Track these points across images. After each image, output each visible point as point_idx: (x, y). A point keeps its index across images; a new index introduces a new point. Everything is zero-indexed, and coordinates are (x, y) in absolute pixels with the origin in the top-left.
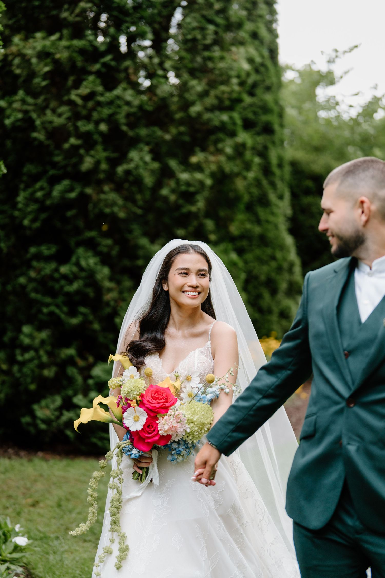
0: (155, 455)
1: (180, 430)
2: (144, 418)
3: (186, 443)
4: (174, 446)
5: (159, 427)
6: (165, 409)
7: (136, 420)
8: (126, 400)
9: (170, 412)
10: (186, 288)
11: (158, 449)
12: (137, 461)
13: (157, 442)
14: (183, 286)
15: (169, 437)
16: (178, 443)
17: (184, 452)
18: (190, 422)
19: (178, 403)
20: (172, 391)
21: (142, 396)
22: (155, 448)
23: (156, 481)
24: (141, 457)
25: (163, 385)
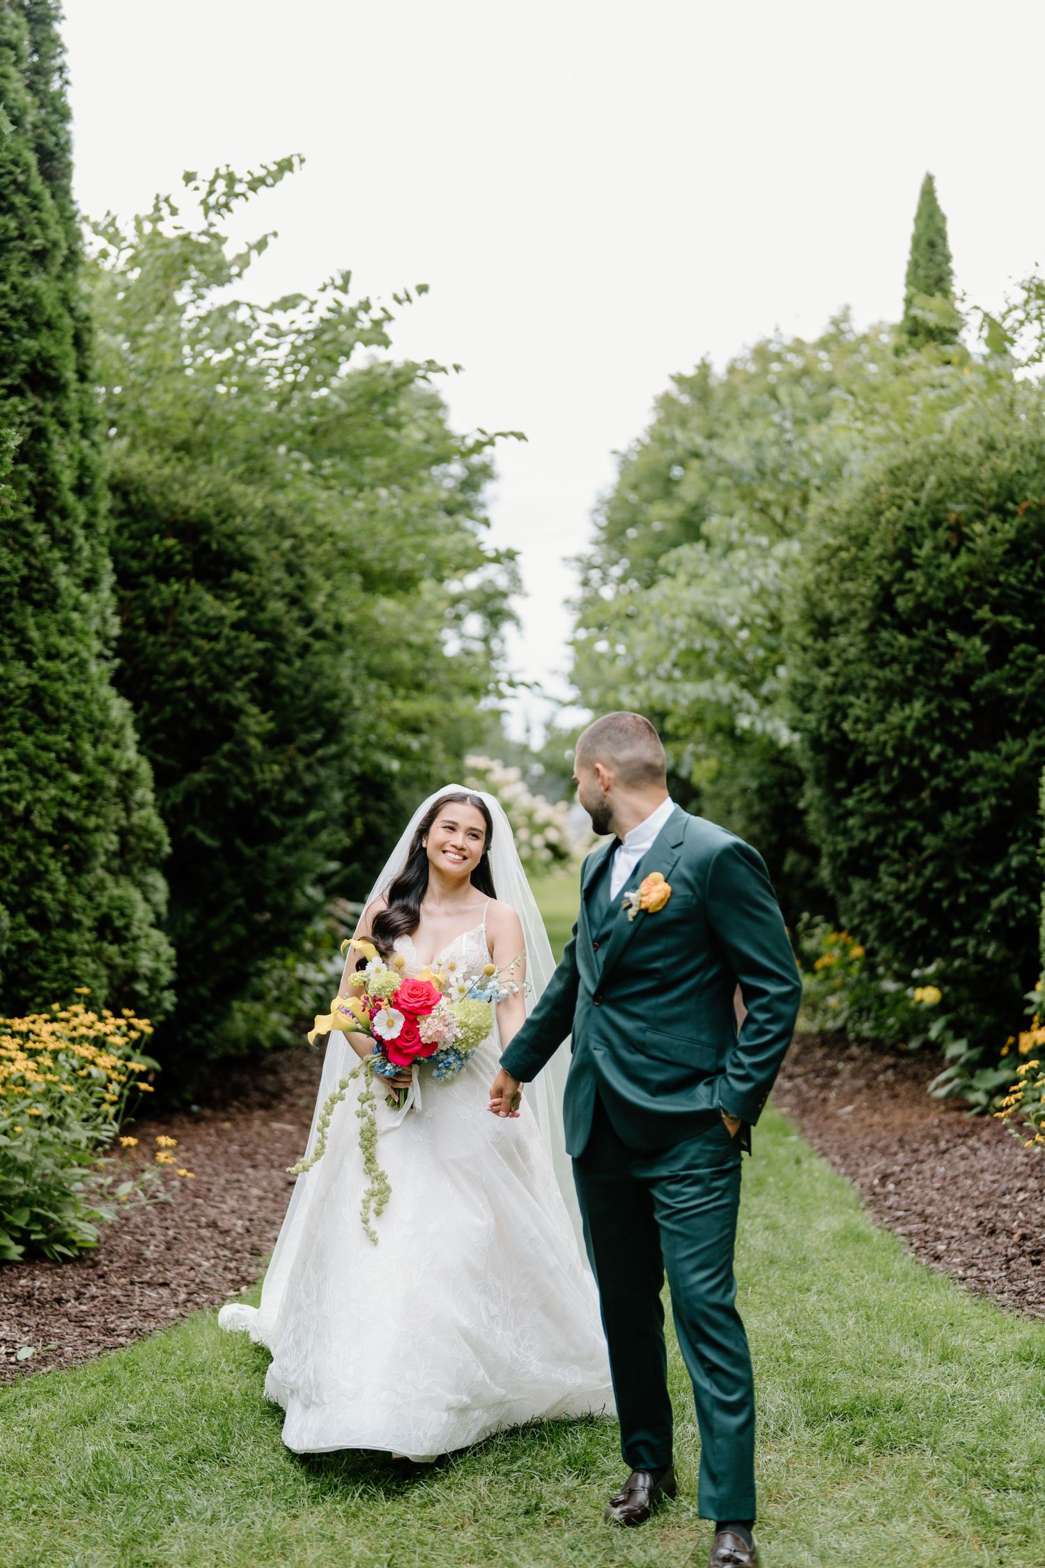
0: (415, 1072)
1: (448, 1036)
2: (400, 1022)
3: (457, 1052)
4: (442, 1057)
5: (421, 1033)
6: (428, 1009)
7: (390, 1025)
8: (375, 1000)
9: (434, 1013)
10: (448, 848)
11: (419, 1063)
12: (392, 1080)
13: (418, 1053)
14: (443, 844)
15: (435, 1045)
16: (447, 1053)
17: (454, 1066)
18: (463, 1025)
19: (444, 1001)
20: (435, 985)
21: (396, 995)
22: (416, 1062)
23: (418, 1105)
24: (398, 1074)
25: (422, 978)
